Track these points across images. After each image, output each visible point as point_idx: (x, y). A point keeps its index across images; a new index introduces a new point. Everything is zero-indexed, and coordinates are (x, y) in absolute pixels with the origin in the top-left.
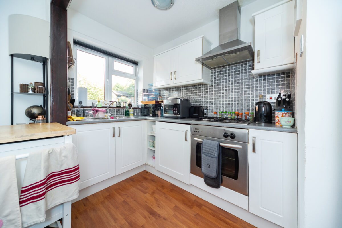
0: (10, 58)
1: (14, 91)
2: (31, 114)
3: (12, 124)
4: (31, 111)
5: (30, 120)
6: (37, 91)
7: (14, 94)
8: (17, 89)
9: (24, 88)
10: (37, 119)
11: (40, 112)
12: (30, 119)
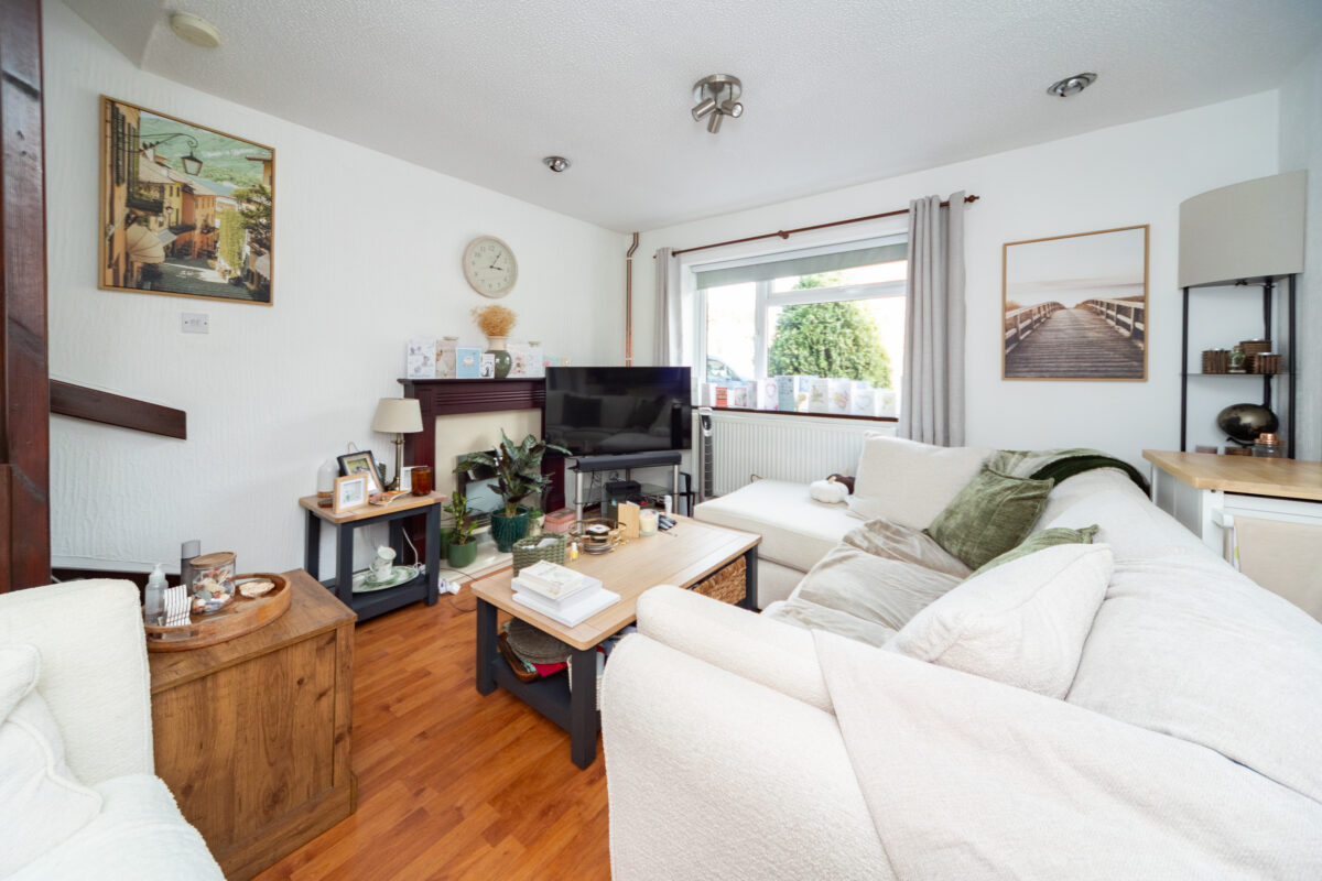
0: (1180, 295)
1: (1189, 371)
2: (1239, 426)
3: (1183, 448)
4: (1238, 419)
5: (1228, 440)
6: (1260, 366)
7: (1189, 379)
8: (1195, 365)
9: (1216, 363)
10: (1257, 441)
11: (1264, 424)
12: (1226, 438)
